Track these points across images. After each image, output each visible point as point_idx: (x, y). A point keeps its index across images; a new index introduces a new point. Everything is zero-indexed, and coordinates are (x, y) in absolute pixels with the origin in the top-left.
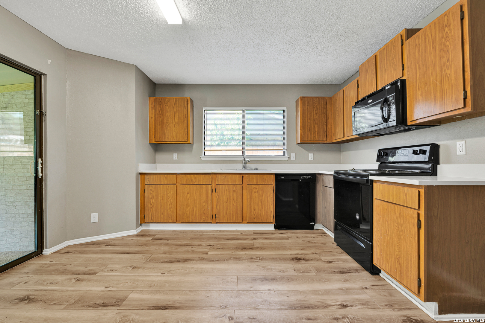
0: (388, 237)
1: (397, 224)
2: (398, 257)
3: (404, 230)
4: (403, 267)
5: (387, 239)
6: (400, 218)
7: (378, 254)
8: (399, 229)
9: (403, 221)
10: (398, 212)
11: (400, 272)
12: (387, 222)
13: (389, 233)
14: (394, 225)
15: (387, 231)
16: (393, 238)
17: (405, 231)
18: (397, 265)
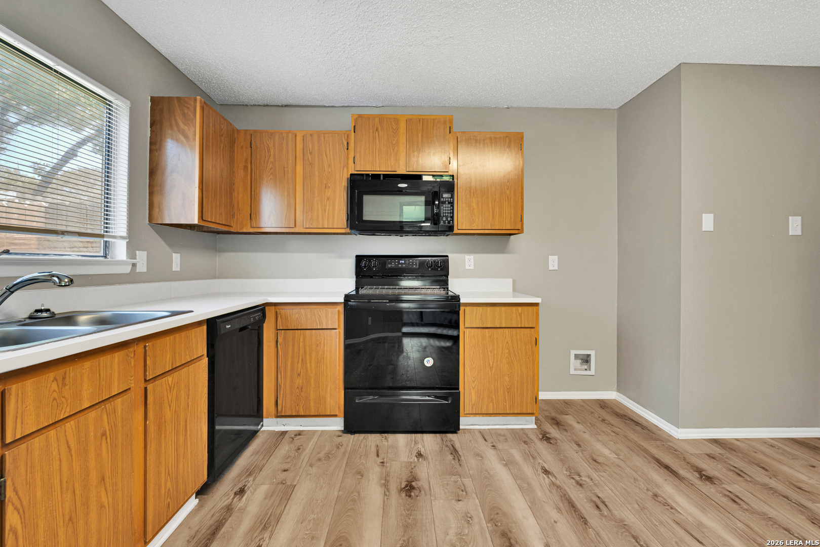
0: (491, 371)
1: (507, 350)
2: (508, 387)
3: (518, 353)
4: (516, 394)
5: (490, 374)
6: (512, 342)
7: (474, 398)
8: (510, 355)
9: (516, 344)
10: (510, 336)
11: (511, 403)
12: (491, 352)
13: (495, 364)
14: (502, 352)
15: (491, 364)
16: (500, 368)
17: (519, 355)
18: (506, 396)
